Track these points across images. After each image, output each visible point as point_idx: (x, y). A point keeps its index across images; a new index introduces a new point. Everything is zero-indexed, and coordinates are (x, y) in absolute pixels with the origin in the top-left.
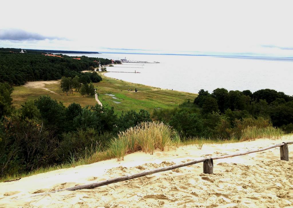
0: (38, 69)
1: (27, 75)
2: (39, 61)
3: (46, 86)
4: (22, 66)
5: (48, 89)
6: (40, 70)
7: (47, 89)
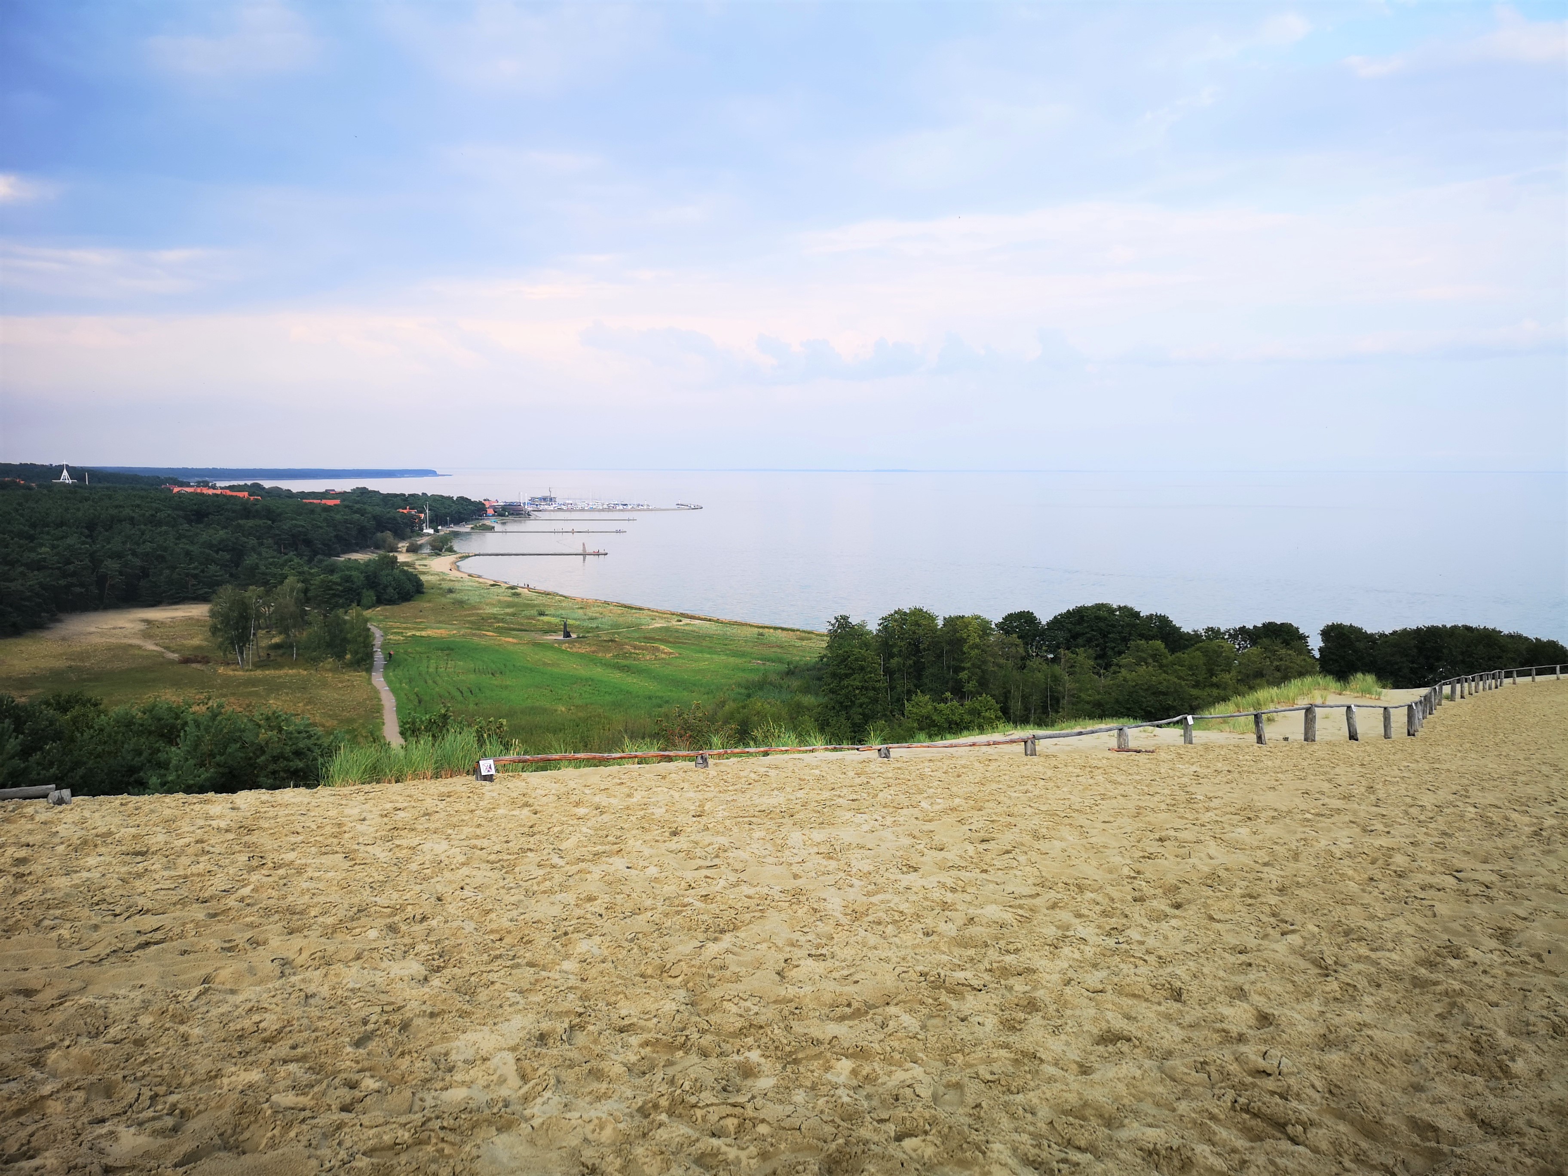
0: (118, 555)
1: (62, 582)
2: (132, 519)
3: (150, 629)
4: (42, 545)
5: (157, 645)
6: (130, 557)
7: (150, 646)
